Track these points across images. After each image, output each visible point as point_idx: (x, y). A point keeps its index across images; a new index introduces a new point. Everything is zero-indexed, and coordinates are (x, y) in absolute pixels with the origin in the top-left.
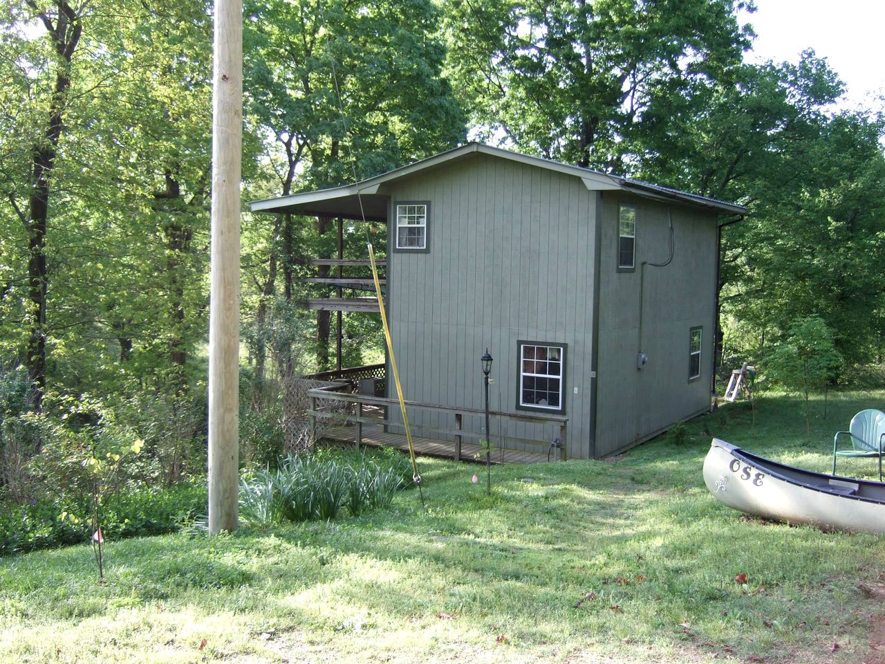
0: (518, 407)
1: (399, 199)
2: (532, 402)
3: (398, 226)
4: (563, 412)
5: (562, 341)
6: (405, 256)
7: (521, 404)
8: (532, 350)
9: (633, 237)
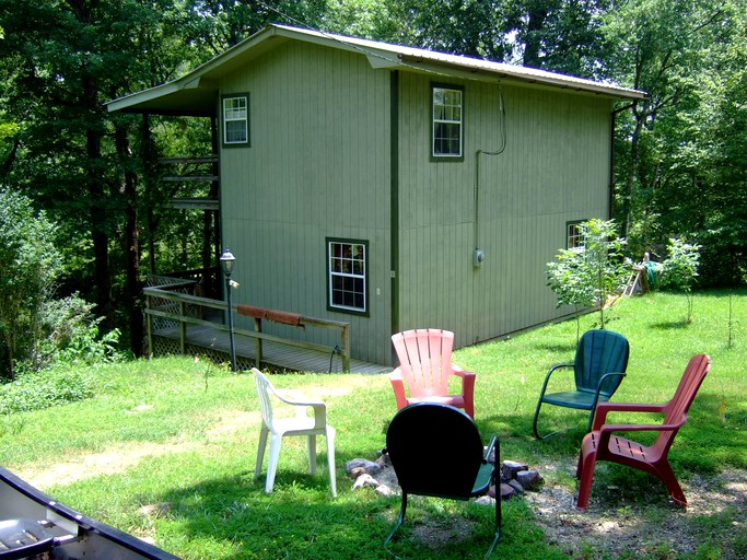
0: (329, 309)
1: (225, 92)
2: (341, 303)
3: (225, 120)
4: (367, 315)
5: (363, 238)
6: (233, 151)
7: (331, 305)
8: (341, 247)
9: (460, 122)
